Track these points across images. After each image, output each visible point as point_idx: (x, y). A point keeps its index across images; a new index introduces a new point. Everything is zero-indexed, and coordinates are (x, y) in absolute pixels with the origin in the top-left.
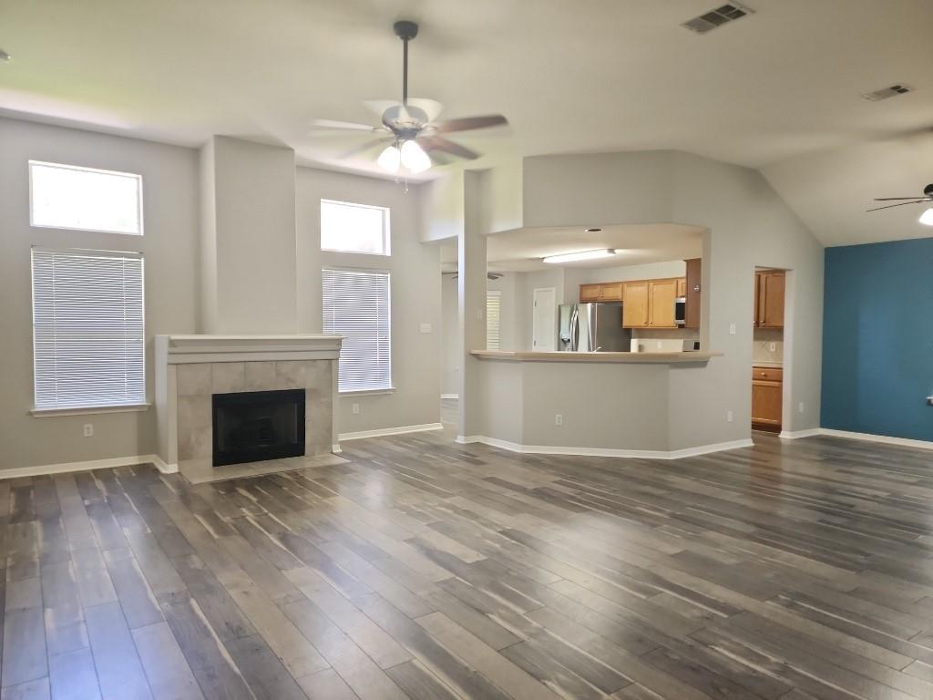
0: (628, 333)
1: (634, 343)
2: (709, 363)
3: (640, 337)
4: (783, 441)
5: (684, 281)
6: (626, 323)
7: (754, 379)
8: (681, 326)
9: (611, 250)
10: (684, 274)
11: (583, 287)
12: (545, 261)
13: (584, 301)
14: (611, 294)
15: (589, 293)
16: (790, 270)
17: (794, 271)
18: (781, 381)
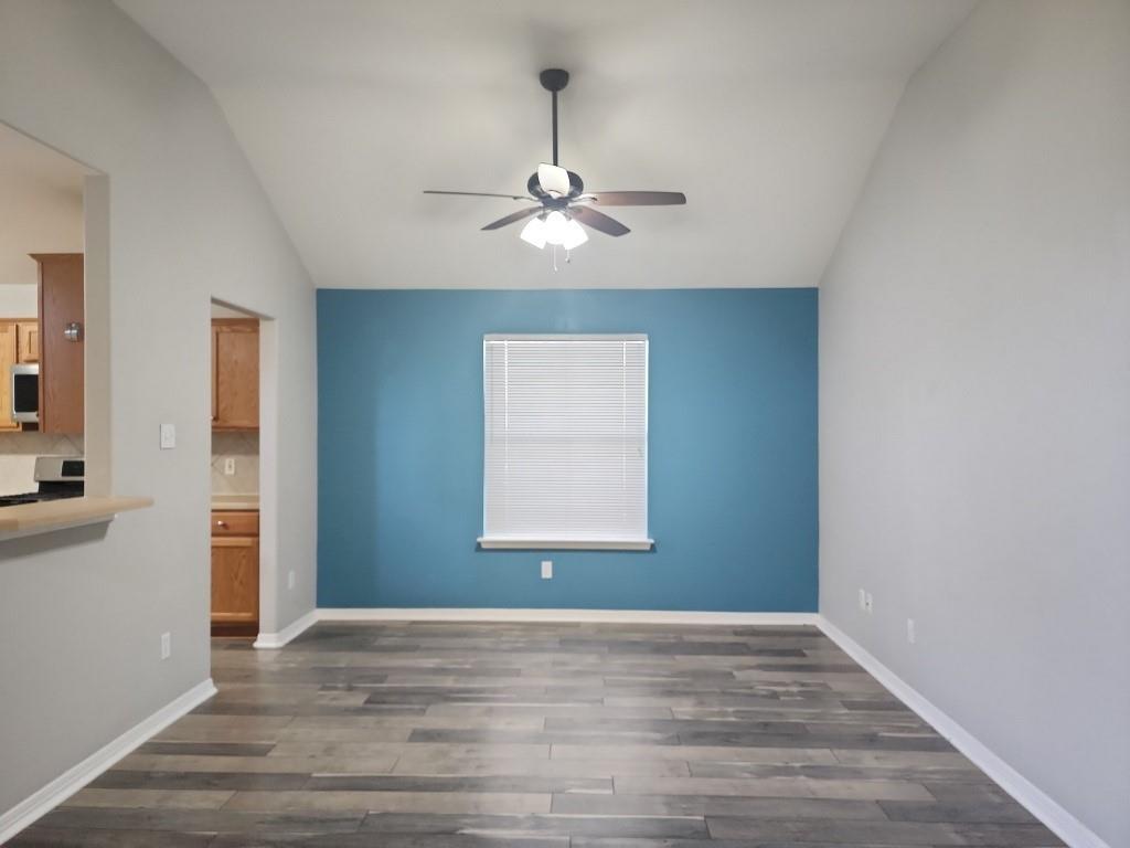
4: (262, 654)
5: (35, 327)
7: (214, 535)
8: (30, 427)
10: (34, 313)
16: (268, 319)
17: (276, 323)
18: (257, 535)
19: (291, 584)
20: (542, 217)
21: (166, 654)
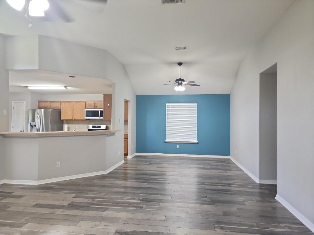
0: (62, 122)
1: (66, 126)
2: (115, 134)
3: (68, 124)
4: (128, 159)
6: (62, 118)
7: (124, 138)
8: (88, 120)
9: (66, 87)
11: (39, 102)
12: (28, 88)
13: (40, 108)
14: (55, 105)
15: (43, 105)
16: (130, 101)
17: (131, 102)
18: (128, 138)
19: (133, 147)
20: (178, 86)
21: (120, 154)
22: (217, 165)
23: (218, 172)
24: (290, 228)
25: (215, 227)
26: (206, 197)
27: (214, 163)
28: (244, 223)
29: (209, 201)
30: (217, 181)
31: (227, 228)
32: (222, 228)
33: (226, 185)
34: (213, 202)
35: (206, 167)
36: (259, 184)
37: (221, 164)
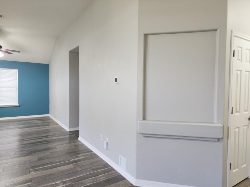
22: (37, 123)
23: (38, 128)
24: (84, 156)
25: (30, 172)
26: (25, 151)
27: (35, 122)
28: (54, 161)
29: (26, 153)
30: (36, 136)
31: (40, 169)
32: (36, 170)
33: (44, 137)
34: (30, 153)
35: (26, 126)
36: (69, 132)
37: (40, 122)
